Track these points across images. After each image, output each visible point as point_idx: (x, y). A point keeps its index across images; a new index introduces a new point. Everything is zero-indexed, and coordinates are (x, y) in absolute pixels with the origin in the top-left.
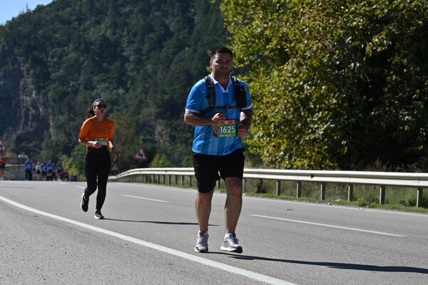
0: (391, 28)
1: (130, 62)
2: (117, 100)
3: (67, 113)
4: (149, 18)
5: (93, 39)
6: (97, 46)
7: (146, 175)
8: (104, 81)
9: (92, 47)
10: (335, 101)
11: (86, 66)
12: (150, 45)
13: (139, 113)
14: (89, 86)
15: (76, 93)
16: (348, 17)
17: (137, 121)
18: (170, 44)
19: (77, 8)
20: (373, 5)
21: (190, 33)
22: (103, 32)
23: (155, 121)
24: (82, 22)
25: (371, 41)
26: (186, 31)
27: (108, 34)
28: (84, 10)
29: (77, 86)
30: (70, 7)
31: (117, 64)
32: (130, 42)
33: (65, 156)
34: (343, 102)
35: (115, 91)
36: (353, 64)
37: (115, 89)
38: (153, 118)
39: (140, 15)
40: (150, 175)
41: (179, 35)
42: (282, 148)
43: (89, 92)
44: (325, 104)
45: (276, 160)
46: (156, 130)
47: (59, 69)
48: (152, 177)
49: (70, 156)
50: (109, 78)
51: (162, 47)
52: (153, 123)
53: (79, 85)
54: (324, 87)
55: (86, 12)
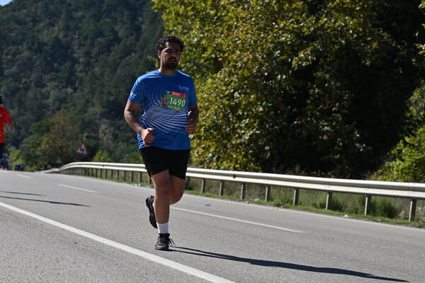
0: (316, 45)
1: (79, 63)
2: (65, 98)
3: (17, 108)
4: (100, 23)
5: (46, 40)
6: (50, 47)
7: (85, 168)
8: (54, 80)
9: (45, 47)
10: (261, 109)
11: (38, 65)
12: (100, 49)
13: (85, 112)
14: (40, 84)
15: (27, 89)
16: (278, 32)
17: (83, 119)
18: (117, 49)
19: (33, 10)
20: (301, 23)
21: (137, 40)
22: (55, 34)
23: (100, 120)
24: (37, 24)
25: (297, 56)
26: (133, 38)
27: (60, 36)
28: (39, 12)
29: (29, 83)
30: (26, 9)
31: (68, 64)
32: (80, 45)
33: (13, 148)
34: (269, 111)
35: (64, 90)
36: (279, 76)
37: (64, 88)
38: (99, 117)
39: (91, 20)
40: (89, 168)
41: (127, 42)
42: (212, 150)
43: (39, 89)
44: (253, 112)
45: (205, 161)
46: (100, 128)
47: (13, 66)
48: (90, 171)
49: (18, 148)
50: (59, 77)
51: (110, 51)
52: (98, 121)
53: (31, 82)
54: (252, 96)
55: (41, 14)
